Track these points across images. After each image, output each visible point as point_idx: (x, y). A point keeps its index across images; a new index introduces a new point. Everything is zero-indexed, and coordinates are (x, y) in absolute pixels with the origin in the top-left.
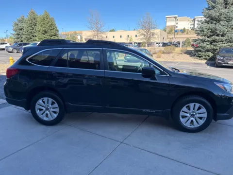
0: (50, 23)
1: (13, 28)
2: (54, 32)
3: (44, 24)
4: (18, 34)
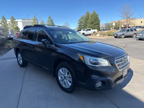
0: (95, 18)
1: (78, 22)
2: (97, 23)
3: (92, 18)
4: (80, 26)
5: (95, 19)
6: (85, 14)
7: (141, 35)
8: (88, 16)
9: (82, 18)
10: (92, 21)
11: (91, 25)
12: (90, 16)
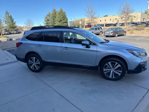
2: (65, 21)
3: (60, 16)
4: (47, 23)
5: (63, 17)
6: (52, 12)
7: (108, 32)
8: (55, 13)
9: (48, 15)
10: (60, 19)
11: (60, 23)
12: (57, 14)
